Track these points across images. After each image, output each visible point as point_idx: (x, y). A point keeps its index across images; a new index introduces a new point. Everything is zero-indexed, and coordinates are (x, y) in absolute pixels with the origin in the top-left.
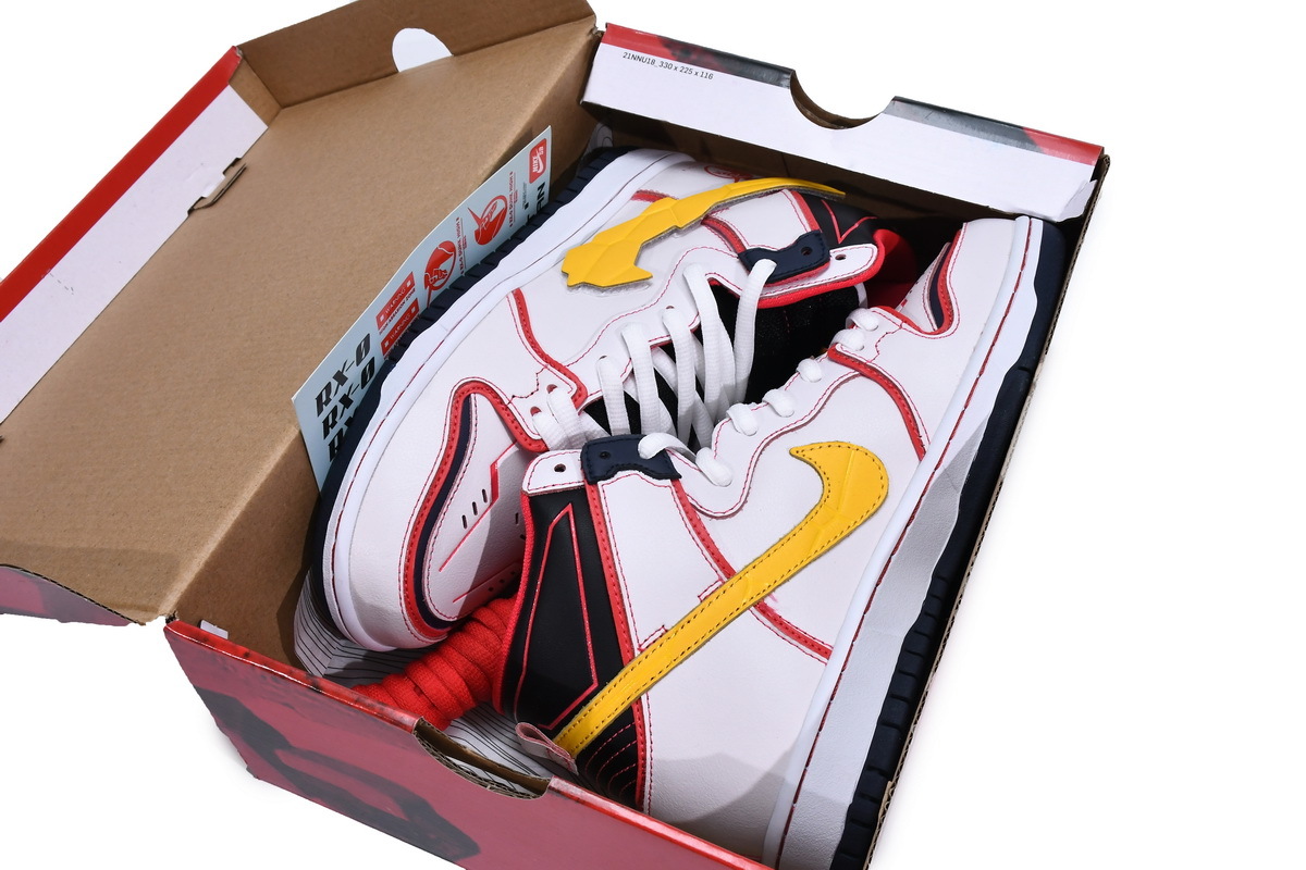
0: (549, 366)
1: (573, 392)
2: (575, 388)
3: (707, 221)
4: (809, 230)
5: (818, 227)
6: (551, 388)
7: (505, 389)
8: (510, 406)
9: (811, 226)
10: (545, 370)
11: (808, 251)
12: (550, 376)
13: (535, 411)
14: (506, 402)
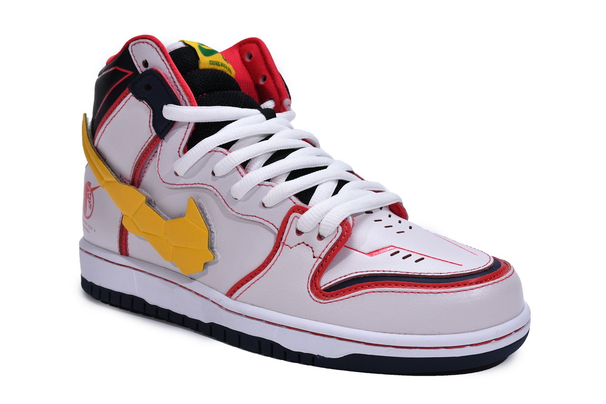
0: (282, 241)
1: (297, 214)
2: (294, 214)
3: (136, 182)
4: (131, 94)
5: (127, 89)
6: (299, 233)
7: (310, 264)
8: (322, 256)
9: (127, 94)
10: (286, 243)
11: (148, 87)
12: (290, 237)
13: (320, 237)
14: (320, 260)
